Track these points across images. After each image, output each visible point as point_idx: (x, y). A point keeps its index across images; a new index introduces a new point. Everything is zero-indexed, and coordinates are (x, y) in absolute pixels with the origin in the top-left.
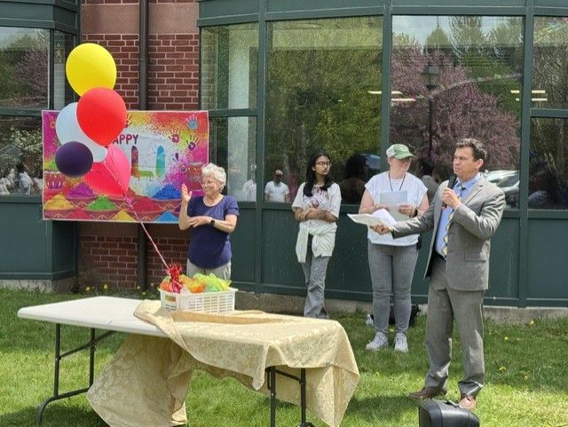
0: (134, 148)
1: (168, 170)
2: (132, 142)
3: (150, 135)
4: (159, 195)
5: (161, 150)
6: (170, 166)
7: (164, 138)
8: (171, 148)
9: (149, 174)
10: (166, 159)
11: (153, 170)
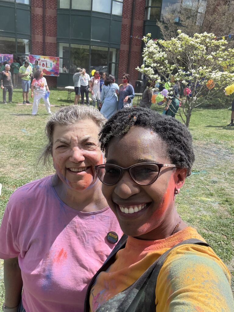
0: (46, 63)
1: (52, 67)
2: (46, 62)
3: (49, 61)
4: (51, 71)
5: (51, 63)
6: (53, 66)
7: (51, 61)
8: (53, 63)
9: (49, 67)
10: (52, 65)
11: (50, 67)
